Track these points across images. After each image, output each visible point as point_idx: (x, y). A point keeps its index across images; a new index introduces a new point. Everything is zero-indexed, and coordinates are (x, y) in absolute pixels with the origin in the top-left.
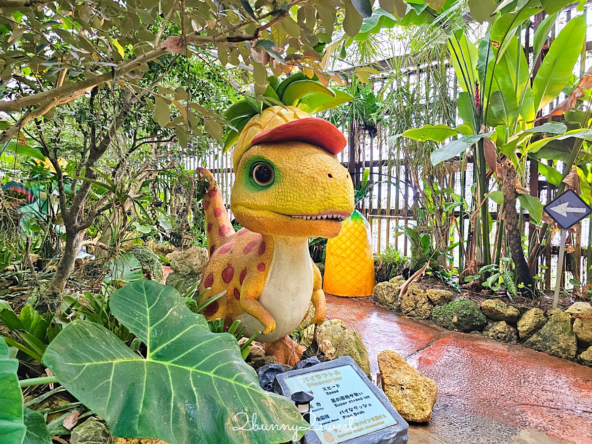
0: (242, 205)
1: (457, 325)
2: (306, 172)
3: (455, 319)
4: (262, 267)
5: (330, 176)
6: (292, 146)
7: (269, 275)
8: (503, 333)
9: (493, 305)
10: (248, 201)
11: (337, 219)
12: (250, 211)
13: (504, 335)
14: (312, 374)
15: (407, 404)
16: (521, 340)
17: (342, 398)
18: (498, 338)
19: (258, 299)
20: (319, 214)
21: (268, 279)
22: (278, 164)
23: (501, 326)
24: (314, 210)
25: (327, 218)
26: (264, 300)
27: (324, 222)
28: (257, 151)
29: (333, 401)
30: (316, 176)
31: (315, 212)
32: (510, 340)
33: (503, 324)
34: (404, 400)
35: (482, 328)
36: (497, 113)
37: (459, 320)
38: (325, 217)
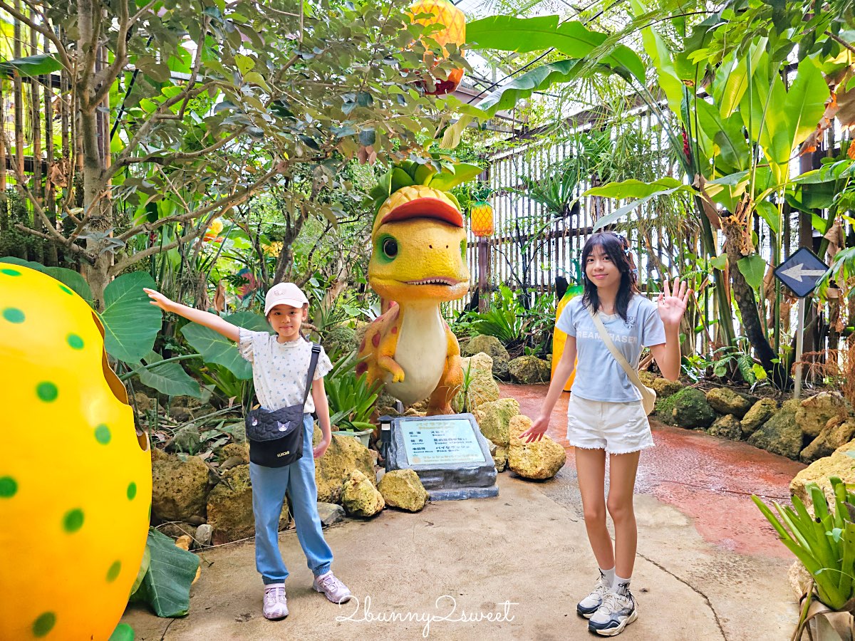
0: (375, 276)
1: (678, 419)
2: (415, 244)
3: (675, 413)
4: (395, 330)
5: (431, 247)
6: (413, 222)
7: (399, 337)
8: (726, 428)
9: (718, 395)
10: (378, 272)
11: (444, 284)
12: (380, 281)
13: (726, 430)
14: (429, 422)
15: (524, 461)
16: (745, 436)
17: (446, 440)
18: (720, 434)
19: (393, 358)
20: (424, 279)
21: (399, 340)
22: (399, 240)
23: (725, 421)
24: (419, 275)
25: (431, 283)
26: (398, 359)
27: (430, 286)
28: (386, 229)
29: (436, 440)
30: (421, 247)
31: (420, 278)
32: (733, 437)
33: (729, 417)
34: (523, 459)
35: (707, 424)
36: (726, 157)
37: (678, 413)
38: (429, 281)
